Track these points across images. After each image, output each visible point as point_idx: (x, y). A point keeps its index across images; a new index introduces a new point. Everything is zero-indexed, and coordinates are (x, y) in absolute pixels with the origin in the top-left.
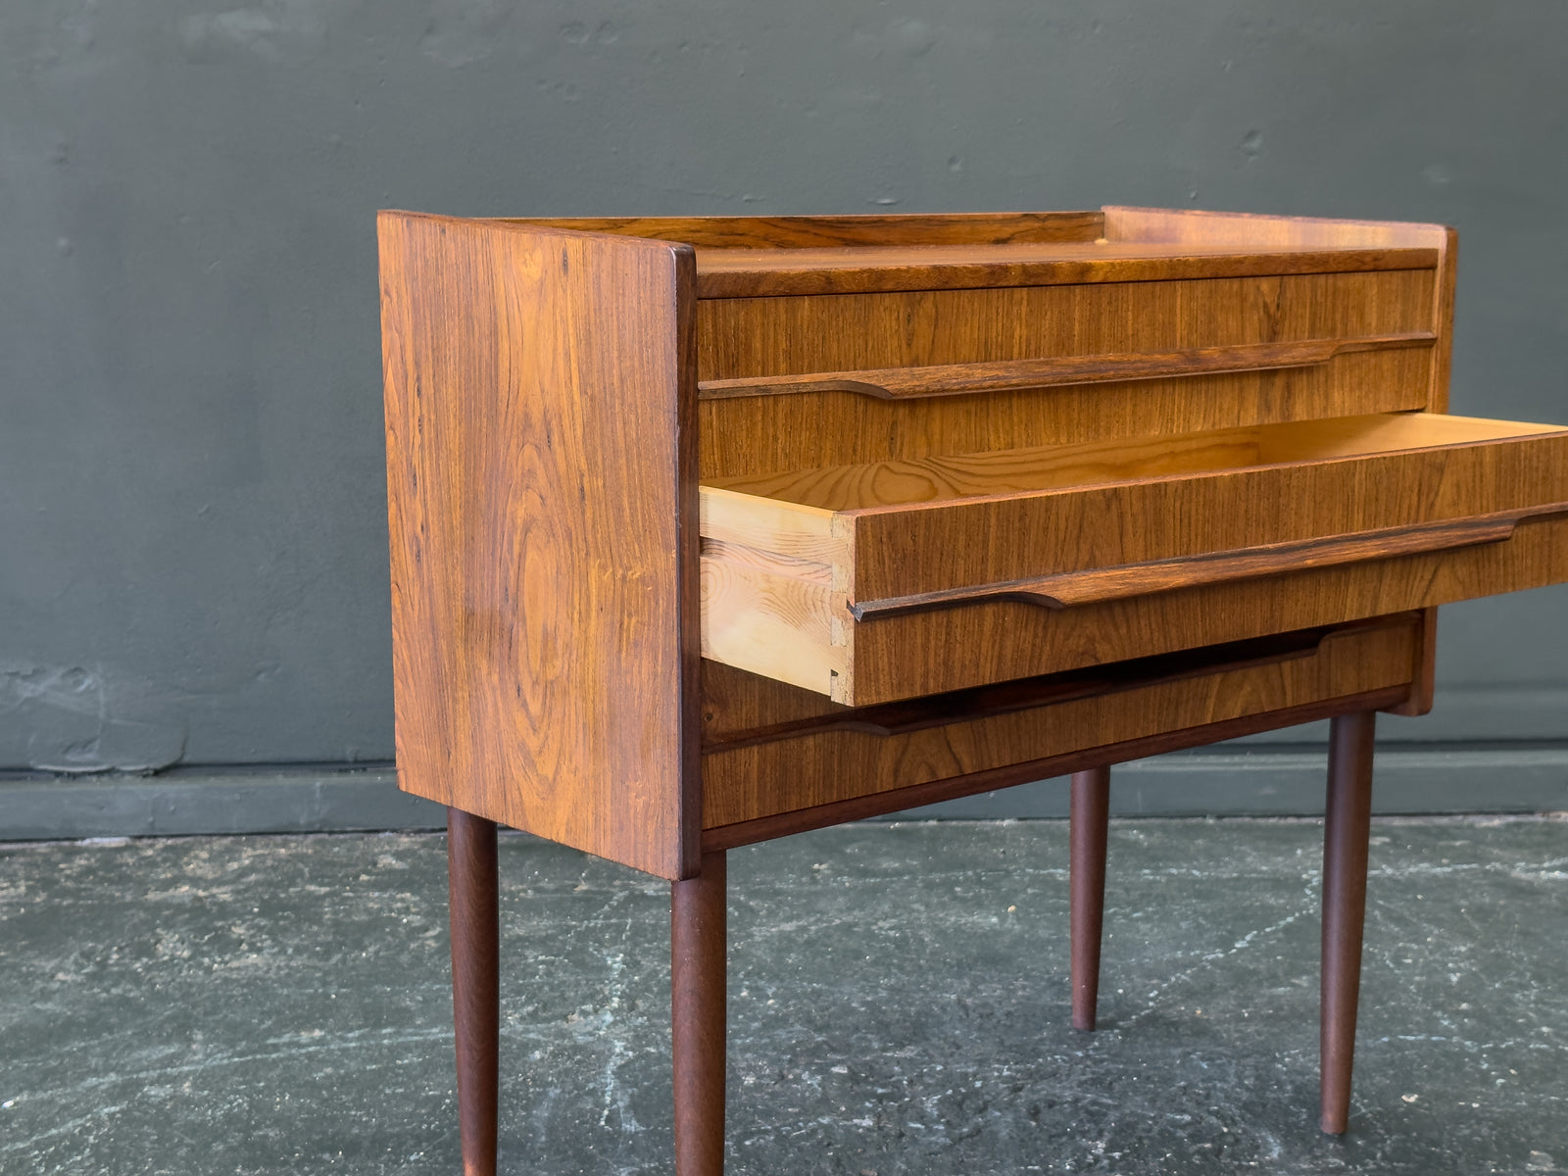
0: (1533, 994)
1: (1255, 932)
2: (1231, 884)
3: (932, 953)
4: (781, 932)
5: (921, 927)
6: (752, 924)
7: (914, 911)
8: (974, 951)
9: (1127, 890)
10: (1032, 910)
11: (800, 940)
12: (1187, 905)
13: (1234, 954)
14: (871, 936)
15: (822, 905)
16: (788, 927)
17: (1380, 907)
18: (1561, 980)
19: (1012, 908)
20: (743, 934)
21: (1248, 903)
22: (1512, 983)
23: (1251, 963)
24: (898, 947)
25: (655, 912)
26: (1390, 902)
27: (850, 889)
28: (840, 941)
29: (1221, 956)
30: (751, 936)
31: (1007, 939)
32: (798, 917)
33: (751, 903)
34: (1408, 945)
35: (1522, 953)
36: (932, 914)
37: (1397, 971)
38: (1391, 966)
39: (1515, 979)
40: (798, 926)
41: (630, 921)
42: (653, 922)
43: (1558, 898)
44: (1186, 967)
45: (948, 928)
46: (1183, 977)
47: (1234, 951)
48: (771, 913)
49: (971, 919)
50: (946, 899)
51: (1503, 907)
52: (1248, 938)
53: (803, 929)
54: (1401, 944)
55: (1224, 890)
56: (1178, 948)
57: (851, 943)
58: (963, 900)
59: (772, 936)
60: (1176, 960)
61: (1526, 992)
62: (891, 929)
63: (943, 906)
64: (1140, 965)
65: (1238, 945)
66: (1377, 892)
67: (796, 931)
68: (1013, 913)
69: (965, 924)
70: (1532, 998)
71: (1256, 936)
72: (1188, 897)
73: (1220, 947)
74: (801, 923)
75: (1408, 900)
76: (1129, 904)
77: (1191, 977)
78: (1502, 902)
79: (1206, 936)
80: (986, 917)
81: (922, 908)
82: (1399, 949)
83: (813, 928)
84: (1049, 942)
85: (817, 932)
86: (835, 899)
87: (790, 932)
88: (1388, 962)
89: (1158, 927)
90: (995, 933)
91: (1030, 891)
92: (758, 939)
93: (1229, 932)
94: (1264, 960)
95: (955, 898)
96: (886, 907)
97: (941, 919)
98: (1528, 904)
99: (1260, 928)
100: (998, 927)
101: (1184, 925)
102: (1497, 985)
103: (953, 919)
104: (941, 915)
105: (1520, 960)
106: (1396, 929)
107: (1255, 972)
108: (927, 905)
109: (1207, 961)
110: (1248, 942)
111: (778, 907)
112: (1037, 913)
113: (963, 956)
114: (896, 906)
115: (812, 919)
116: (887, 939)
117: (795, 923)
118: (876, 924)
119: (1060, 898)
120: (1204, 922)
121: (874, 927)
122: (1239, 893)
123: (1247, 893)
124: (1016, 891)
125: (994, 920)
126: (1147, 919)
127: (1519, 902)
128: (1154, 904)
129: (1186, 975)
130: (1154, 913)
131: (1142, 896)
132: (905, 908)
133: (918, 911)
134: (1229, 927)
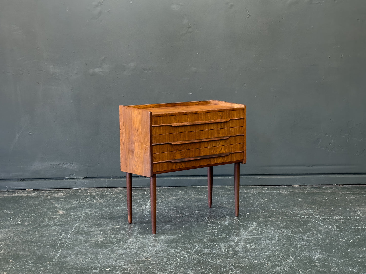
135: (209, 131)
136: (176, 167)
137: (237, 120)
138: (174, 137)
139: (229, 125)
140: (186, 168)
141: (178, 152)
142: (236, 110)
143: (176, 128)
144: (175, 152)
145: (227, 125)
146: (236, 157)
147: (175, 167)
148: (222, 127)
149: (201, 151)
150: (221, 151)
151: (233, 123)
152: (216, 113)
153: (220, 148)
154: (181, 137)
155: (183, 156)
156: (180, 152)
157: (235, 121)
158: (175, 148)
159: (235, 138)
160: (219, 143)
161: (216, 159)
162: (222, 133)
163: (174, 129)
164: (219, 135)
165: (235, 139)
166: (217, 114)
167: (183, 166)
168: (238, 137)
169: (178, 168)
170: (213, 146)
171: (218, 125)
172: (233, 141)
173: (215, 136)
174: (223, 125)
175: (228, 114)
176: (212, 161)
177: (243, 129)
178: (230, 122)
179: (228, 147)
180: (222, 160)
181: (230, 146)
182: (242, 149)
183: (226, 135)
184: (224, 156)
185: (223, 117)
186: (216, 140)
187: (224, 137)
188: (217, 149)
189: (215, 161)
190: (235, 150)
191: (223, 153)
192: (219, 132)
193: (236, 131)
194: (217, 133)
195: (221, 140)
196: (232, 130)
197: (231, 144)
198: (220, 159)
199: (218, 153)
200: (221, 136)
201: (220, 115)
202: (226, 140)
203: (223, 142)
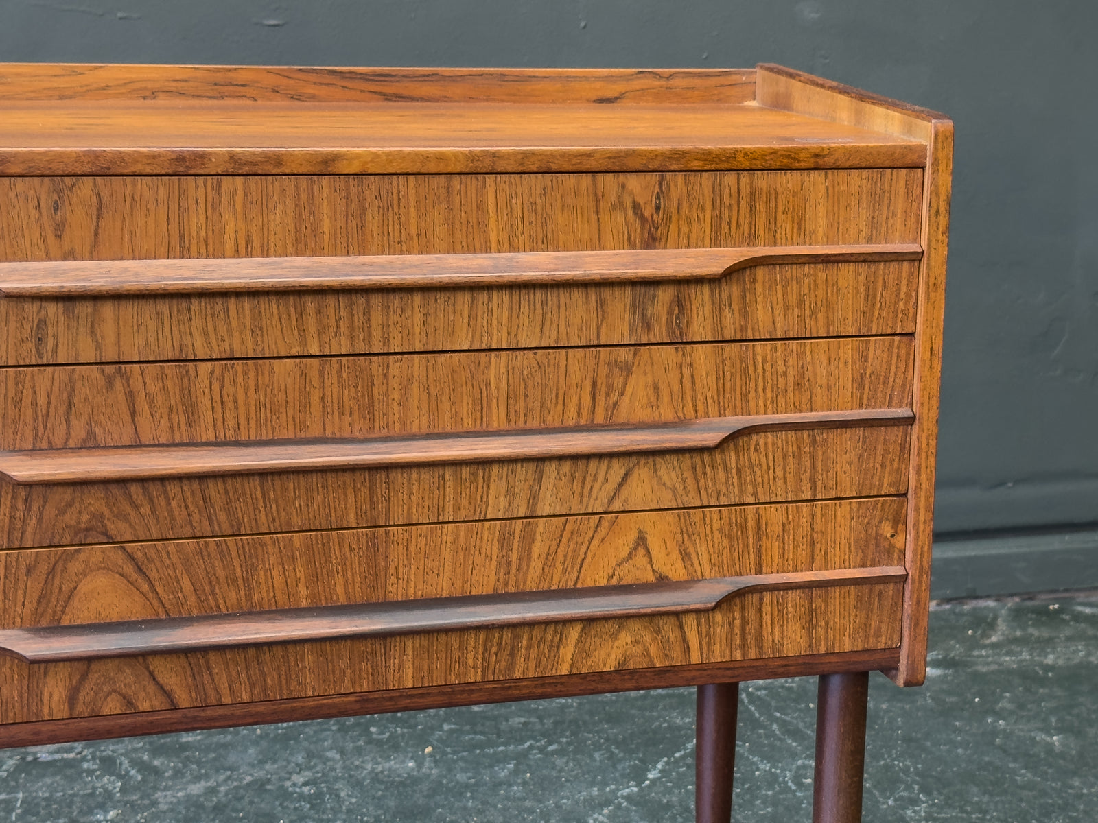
0: (922, 809)
1: (665, 759)
2: (639, 703)
3: (349, 811)
4: (188, 796)
5: (336, 779)
6: (156, 789)
7: (328, 760)
8: (392, 804)
9: (541, 718)
10: (449, 750)
11: (209, 805)
12: (598, 732)
13: (648, 786)
14: (284, 795)
15: (232, 758)
16: (196, 789)
17: (777, 720)
18: (945, 791)
19: (429, 750)
20: (146, 802)
21: (657, 724)
22: (901, 798)
23: (664, 795)
24: (313, 807)
25: (48, 781)
26: (786, 714)
27: (260, 737)
28: (251, 803)
29: (635, 789)
30: (155, 803)
31: (425, 787)
32: (206, 777)
33: (156, 763)
34: (807, 762)
35: (908, 763)
36: (348, 763)
37: (798, 794)
38: (793, 787)
39: (905, 794)
40: (207, 788)
41: (20, 795)
42: (47, 795)
43: (932, 698)
44: (602, 805)
45: (364, 779)
46: (601, 818)
47: (647, 782)
48: (178, 774)
49: (387, 765)
50: (361, 743)
51: (886, 711)
52: (659, 766)
53: (213, 791)
54: (800, 762)
55: (633, 711)
56: (593, 783)
57: (263, 805)
58: (379, 743)
59: (179, 803)
60: (592, 798)
61: (916, 808)
62: (305, 784)
63: (359, 751)
64: (558, 806)
65: (650, 776)
66: (773, 703)
67: (205, 794)
68: (431, 755)
69: (382, 772)
70: (923, 814)
71: (667, 763)
72: (600, 721)
73: (633, 779)
74: (209, 784)
75: (801, 710)
76: (543, 735)
77: (608, 817)
78: (884, 706)
79: (620, 767)
80: (403, 762)
81: (338, 757)
82: (799, 768)
83: (222, 789)
84: (467, 786)
85: (227, 794)
86: (245, 750)
87: (199, 796)
88: (790, 784)
89: (574, 760)
90: (413, 781)
91: (446, 727)
92: (163, 807)
93: (641, 760)
94: (676, 791)
95: (370, 741)
96: (300, 758)
97: (357, 767)
98: (907, 707)
99: (670, 754)
100: (415, 773)
101: (597, 756)
102: (890, 802)
103: (369, 766)
104: (357, 763)
105: (906, 771)
106: (794, 744)
107: (669, 806)
108: (342, 752)
109: (623, 797)
110: (661, 771)
111: (185, 766)
112: (454, 753)
113: (380, 812)
114: (310, 755)
115: (222, 778)
116: (302, 797)
117: (203, 783)
118: (289, 779)
119: (475, 733)
120: (616, 751)
121: (288, 784)
122: (647, 714)
123: (655, 714)
124: (432, 729)
125: (411, 764)
126: (561, 752)
127: (899, 705)
128: (568, 733)
129: (603, 816)
130: (569, 744)
131: (556, 723)
132: (320, 757)
133: (332, 759)
134: (641, 755)
135: (498, 363)
136: (85, 695)
137: (845, 273)
138: (42, 400)
139: (744, 315)
140: (208, 713)
141: (94, 554)
142: (829, 161)
143: (68, 314)
144: (69, 557)
145: (718, 313)
146: (810, 625)
147: (72, 700)
148: (659, 332)
149: (396, 552)
150: (640, 559)
151: (793, 299)
152: (585, 181)
153: (632, 537)
154: (133, 414)
155: (167, 598)
156: (131, 557)
157: (821, 272)
158: (61, 512)
159: (813, 443)
160: (620, 485)
161: (574, 632)
162: (656, 387)
163: (42, 324)
164: (615, 405)
165: (813, 457)
166: (597, 198)
167: (168, 695)
168: (847, 434)
169: (112, 706)
170: (547, 505)
171: (601, 303)
172: (780, 473)
173: (572, 411)
174: (670, 313)
175: (726, 200)
176: (534, 652)
177: (909, 358)
178: (754, 281)
179: (721, 530)
180: (653, 650)
181: (751, 524)
182: (890, 553)
183: (701, 407)
184: (667, 614)
185: (673, 228)
186: (575, 458)
187: (680, 424)
188: (595, 542)
189: (567, 652)
190: (803, 555)
191: (662, 583)
192: (618, 380)
193: (830, 374)
194: (588, 389)
195: (634, 459)
196: (780, 368)
197: (755, 494)
198: (625, 638)
199: (603, 582)
200: (645, 415)
201: (636, 206)
202: (697, 459)
203: (669, 472)
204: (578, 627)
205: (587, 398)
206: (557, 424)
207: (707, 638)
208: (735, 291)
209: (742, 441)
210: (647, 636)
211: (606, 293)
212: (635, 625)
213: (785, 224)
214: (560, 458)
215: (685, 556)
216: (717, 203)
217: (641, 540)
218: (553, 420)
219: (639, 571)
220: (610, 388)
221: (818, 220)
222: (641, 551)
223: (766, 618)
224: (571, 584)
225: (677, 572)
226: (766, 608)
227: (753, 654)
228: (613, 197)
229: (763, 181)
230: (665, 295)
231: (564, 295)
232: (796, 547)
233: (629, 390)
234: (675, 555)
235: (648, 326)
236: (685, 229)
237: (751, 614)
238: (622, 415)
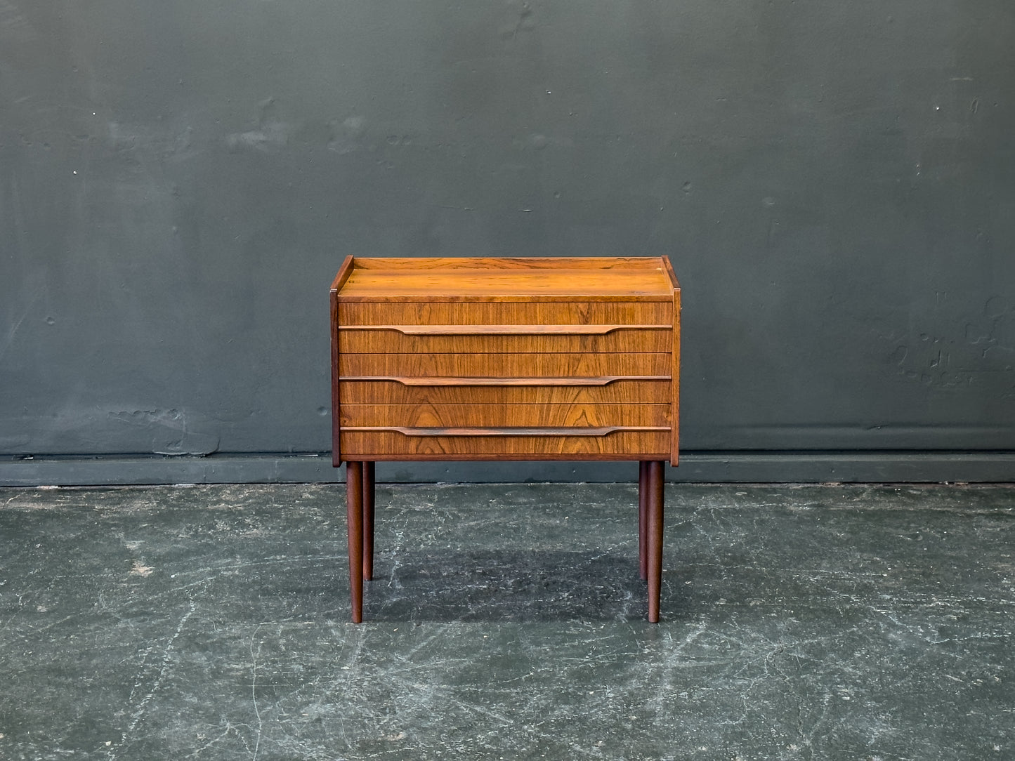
116: (512, 528)
118: (508, 523)
135: (540, 357)
136: (421, 447)
137: (648, 333)
138: (413, 363)
139: (616, 345)
140: (455, 456)
141: (424, 407)
142: (641, 300)
143: (421, 340)
144: (418, 407)
145: (607, 344)
146: (640, 445)
147: (417, 449)
148: (589, 350)
149: (509, 412)
150: (584, 419)
151: (631, 341)
152: (566, 305)
153: (581, 412)
154: (437, 368)
155: (444, 421)
156: (435, 409)
157: (640, 333)
158: (416, 394)
159: (639, 386)
160: (577, 395)
162: (588, 365)
163: (414, 342)
164: (575, 371)
165: (639, 390)
166: (570, 310)
167: (443, 449)
168: (650, 383)
169: (428, 451)
170: (554, 401)
171: (571, 340)
172: (628, 394)
173: (562, 372)
174: (592, 344)
175: (609, 311)
176: (550, 446)
177: (670, 360)
178: (619, 335)
179: (609, 412)
180: (588, 448)
181: (619, 410)
182: (666, 423)
183: (602, 373)
184: (592, 436)
185: (593, 318)
186: (563, 386)
187: (596, 377)
188: (569, 413)
189: (561, 446)
190: (637, 421)
191: (591, 427)
192: (576, 364)
193: (644, 364)
194: (567, 365)
195: (581, 388)
196: (628, 361)
197: (620, 401)
198: (579, 444)
199: (572, 426)
200: (585, 374)
201: (581, 312)
202: (601, 389)
203: (592, 392)
204: (564, 439)
205: (567, 369)
206: (557, 376)
207: (605, 446)
208: (613, 338)
209: (616, 384)
210: (586, 443)
211: (572, 337)
212: (582, 439)
213: (628, 319)
214: (558, 386)
215: (598, 419)
216: (606, 312)
217: (584, 413)
218: (556, 375)
219: (583, 422)
220: (574, 365)
221: (639, 316)
222: (584, 416)
223: (625, 441)
224: (562, 425)
225: (595, 424)
226: (625, 437)
227: (621, 452)
228: (574, 310)
229: (621, 305)
230: (591, 338)
231: (559, 338)
232: (634, 418)
233: (579, 367)
234: (595, 418)
235: (585, 348)
236: (596, 319)
237: (620, 439)
238: (577, 374)
